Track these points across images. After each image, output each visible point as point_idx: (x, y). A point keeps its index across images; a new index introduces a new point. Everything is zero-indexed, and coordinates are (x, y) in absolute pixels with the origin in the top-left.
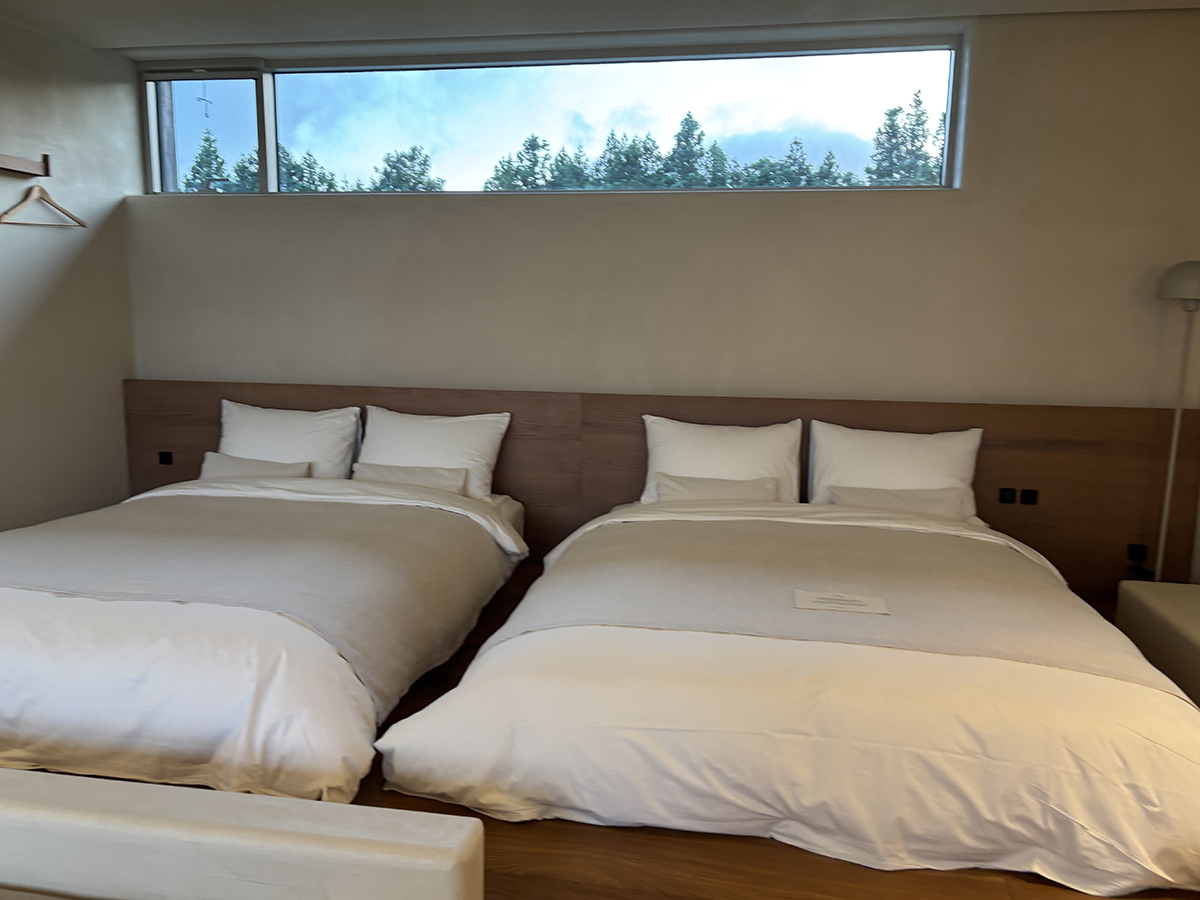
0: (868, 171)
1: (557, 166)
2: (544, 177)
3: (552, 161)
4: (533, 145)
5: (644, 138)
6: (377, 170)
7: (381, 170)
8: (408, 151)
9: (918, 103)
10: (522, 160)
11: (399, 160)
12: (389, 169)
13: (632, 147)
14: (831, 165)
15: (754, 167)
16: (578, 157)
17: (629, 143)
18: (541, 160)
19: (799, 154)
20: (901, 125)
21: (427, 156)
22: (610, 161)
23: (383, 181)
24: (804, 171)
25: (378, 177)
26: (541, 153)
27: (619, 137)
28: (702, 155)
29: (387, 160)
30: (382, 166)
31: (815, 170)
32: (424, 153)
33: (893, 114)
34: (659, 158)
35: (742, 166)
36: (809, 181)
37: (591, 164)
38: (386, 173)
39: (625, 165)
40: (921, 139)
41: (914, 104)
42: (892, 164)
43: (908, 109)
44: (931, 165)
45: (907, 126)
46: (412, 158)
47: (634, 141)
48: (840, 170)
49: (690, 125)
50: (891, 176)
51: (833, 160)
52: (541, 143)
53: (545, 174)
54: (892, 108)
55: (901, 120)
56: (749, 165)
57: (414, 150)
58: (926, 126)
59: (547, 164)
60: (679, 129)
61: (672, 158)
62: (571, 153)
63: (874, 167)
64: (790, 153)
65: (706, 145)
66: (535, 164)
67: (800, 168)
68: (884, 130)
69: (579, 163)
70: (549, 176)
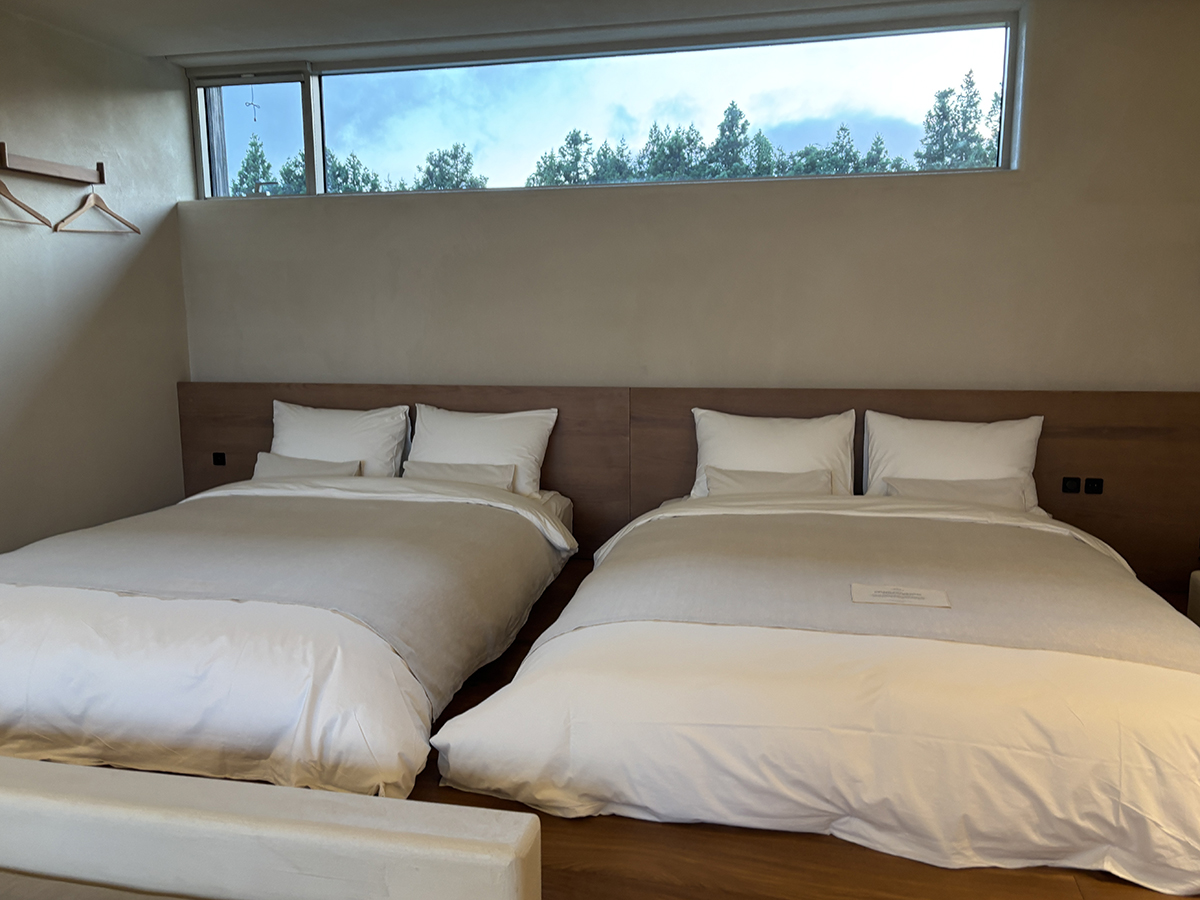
0: (918, 155)
1: (600, 162)
2: (586, 171)
3: (595, 155)
4: (575, 140)
5: (687, 129)
6: (420, 169)
7: (424, 169)
8: (450, 149)
9: (970, 84)
10: (564, 156)
11: (441, 159)
12: (431, 168)
13: (676, 139)
14: (879, 152)
15: (799, 155)
16: (620, 151)
17: (673, 134)
18: (583, 154)
19: (846, 140)
20: (952, 107)
21: (469, 154)
22: (652, 153)
23: (425, 181)
24: (851, 157)
25: (421, 176)
26: (583, 148)
27: (662, 128)
28: (747, 144)
29: (430, 160)
30: (425, 165)
31: (862, 156)
32: (466, 150)
33: (943, 96)
34: (702, 149)
35: (788, 154)
36: (856, 168)
37: (634, 157)
38: (428, 172)
39: (668, 157)
40: (974, 121)
41: (965, 85)
42: (943, 147)
43: (959, 91)
44: (984, 147)
45: (959, 108)
46: (455, 157)
47: (677, 133)
48: (889, 156)
49: (733, 115)
50: (942, 160)
51: (882, 146)
52: (583, 138)
53: (587, 169)
54: (942, 90)
55: (952, 102)
56: (794, 154)
57: (456, 148)
58: (979, 107)
59: (590, 159)
60: (722, 119)
61: (716, 149)
62: (613, 147)
63: (923, 151)
64: (837, 140)
65: (751, 133)
66: (578, 158)
67: (847, 154)
68: (934, 113)
69: (622, 156)
70: (591, 170)
